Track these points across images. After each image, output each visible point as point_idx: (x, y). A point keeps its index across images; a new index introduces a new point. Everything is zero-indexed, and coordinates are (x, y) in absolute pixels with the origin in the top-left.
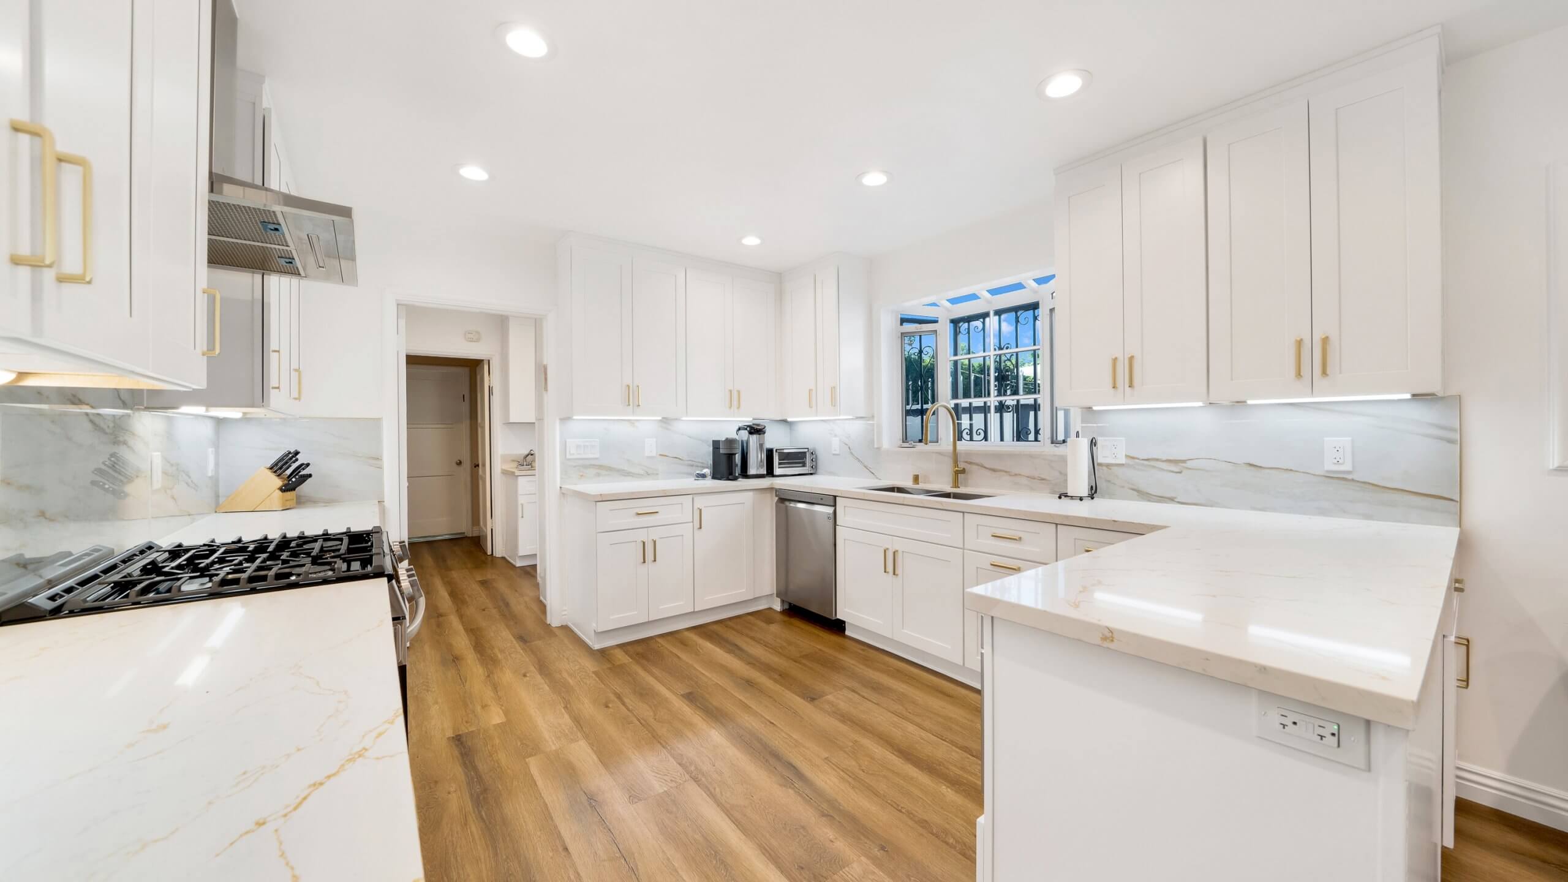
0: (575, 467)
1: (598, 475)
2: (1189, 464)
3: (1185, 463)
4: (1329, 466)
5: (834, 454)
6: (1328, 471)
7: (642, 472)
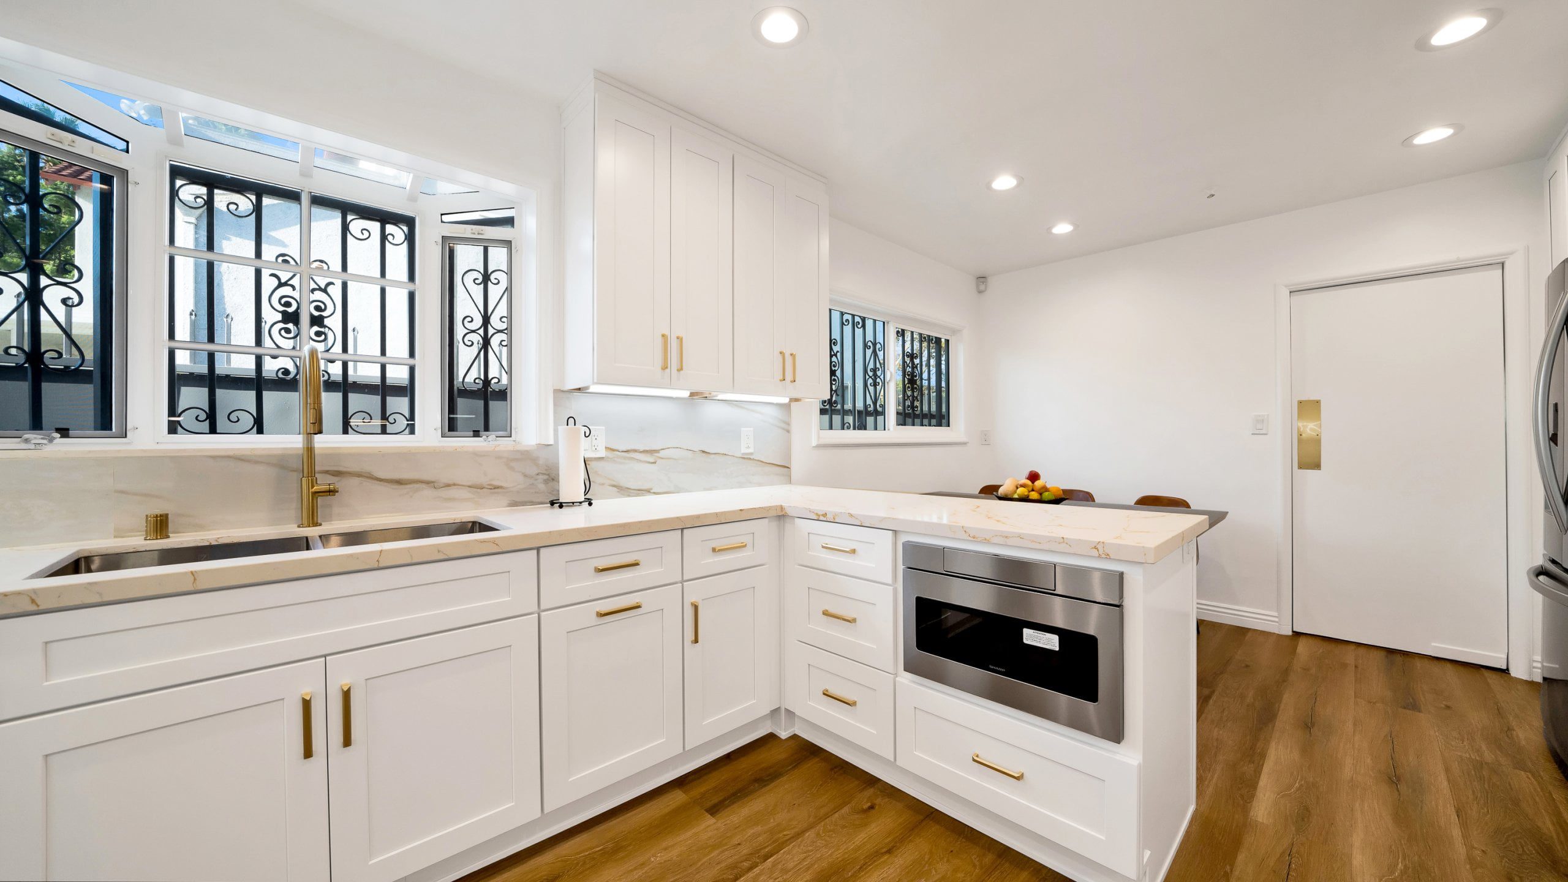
2: (662, 454)
3: (659, 453)
4: (744, 450)
6: (743, 454)
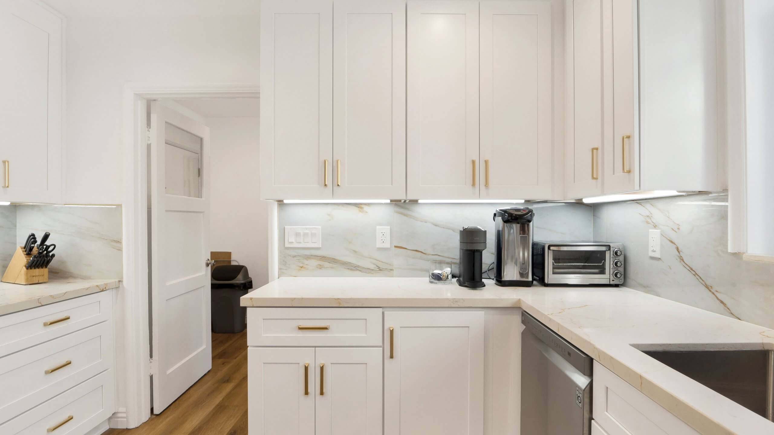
0: (294, 257)
1: (320, 267)
5: (652, 258)
7: (372, 267)
